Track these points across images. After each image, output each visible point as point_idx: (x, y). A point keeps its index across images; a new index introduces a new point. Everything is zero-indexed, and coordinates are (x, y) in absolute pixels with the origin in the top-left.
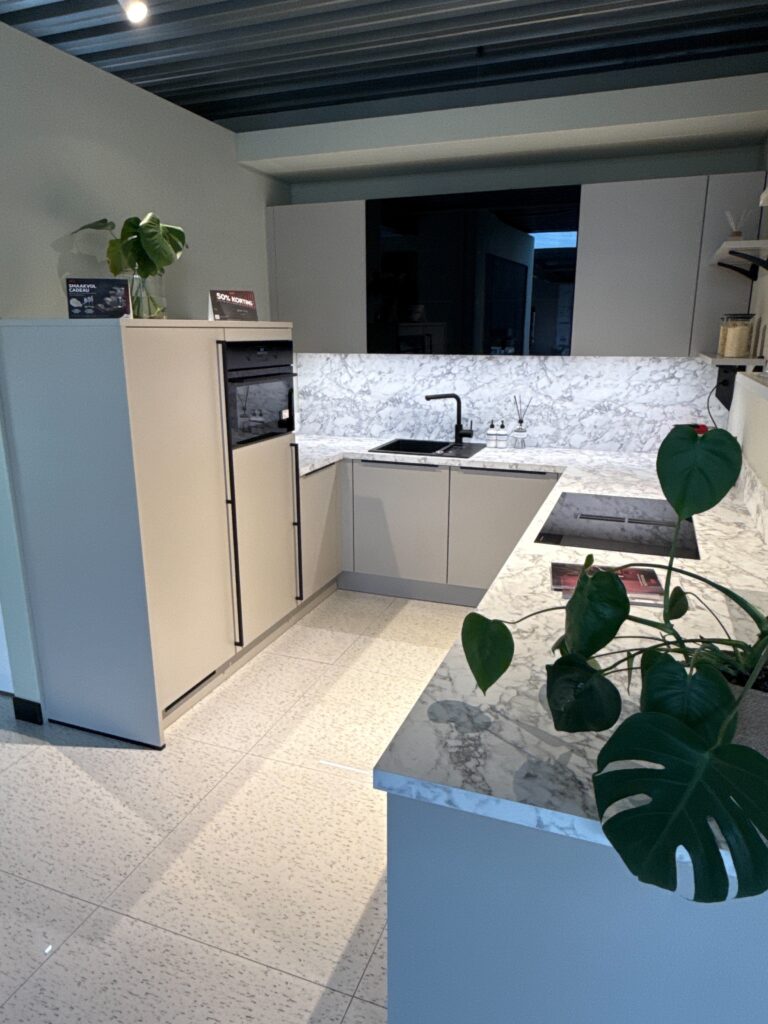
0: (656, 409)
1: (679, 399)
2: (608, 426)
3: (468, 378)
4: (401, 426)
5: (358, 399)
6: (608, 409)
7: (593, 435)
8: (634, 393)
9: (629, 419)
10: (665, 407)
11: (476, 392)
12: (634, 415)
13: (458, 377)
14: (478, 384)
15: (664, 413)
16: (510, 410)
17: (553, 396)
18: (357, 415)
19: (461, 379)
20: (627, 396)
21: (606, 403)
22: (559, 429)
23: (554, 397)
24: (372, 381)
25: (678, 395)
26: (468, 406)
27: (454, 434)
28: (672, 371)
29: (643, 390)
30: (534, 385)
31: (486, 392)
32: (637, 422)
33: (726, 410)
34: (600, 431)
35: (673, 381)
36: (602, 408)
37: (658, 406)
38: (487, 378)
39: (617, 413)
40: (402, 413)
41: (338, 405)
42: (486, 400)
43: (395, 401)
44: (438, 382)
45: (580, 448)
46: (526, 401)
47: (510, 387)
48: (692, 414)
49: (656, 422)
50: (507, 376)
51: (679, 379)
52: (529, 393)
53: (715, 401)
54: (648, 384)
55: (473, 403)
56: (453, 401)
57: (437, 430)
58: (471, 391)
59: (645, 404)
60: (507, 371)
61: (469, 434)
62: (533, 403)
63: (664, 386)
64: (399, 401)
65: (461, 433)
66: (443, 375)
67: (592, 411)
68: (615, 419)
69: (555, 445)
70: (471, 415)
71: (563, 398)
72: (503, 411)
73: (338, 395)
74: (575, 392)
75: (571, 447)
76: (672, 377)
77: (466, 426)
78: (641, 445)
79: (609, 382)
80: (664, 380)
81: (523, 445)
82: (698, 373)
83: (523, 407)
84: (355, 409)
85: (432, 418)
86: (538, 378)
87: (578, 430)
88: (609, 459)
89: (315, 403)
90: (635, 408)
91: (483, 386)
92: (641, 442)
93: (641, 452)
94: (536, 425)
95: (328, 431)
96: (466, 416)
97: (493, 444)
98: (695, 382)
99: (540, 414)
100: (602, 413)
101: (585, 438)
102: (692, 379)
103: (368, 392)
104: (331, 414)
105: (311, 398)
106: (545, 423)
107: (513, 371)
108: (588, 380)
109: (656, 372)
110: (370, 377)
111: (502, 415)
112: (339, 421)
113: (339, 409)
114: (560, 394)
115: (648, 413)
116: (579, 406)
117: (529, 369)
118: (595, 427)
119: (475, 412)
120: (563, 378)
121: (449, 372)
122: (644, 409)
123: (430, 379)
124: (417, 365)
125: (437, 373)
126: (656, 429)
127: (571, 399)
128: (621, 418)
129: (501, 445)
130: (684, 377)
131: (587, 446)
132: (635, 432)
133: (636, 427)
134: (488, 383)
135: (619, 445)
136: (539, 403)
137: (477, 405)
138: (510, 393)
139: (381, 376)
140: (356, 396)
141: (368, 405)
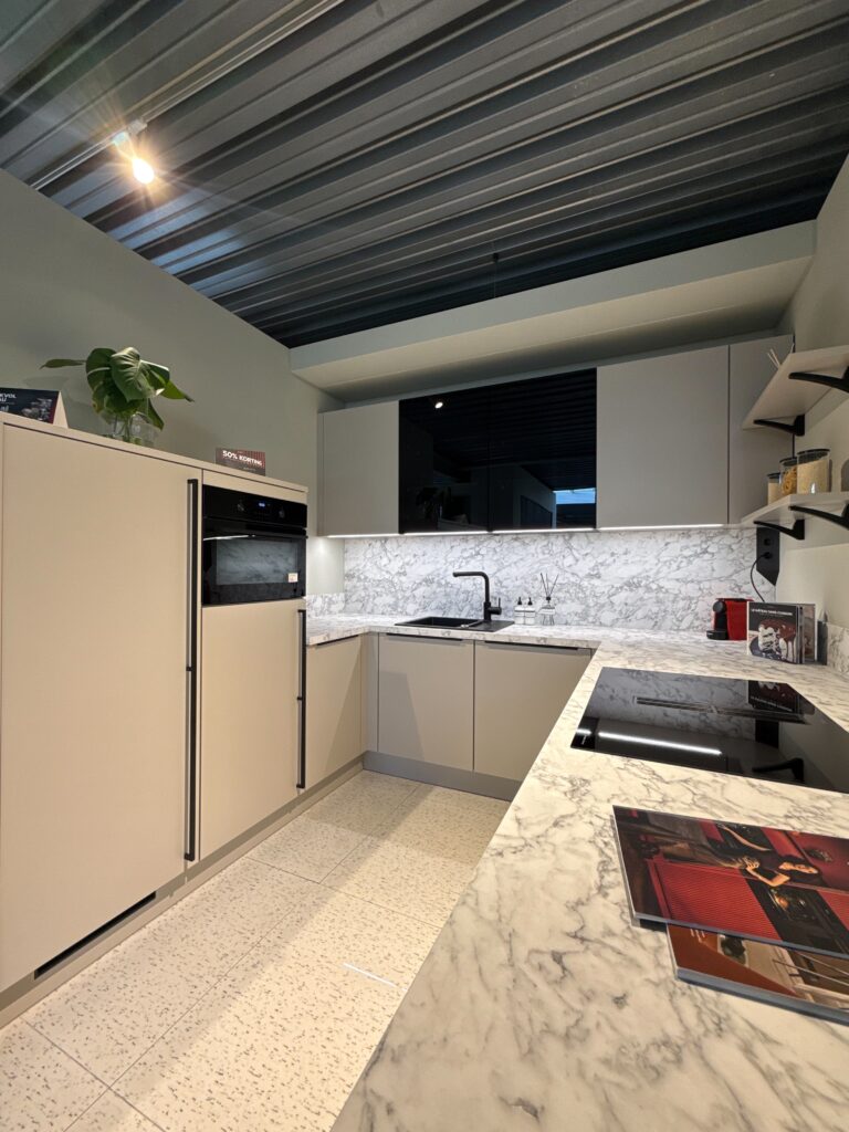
0: (689, 585)
1: (715, 575)
2: (639, 603)
3: (496, 558)
4: (433, 605)
5: (396, 580)
6: (638, 586)
7: (624, 612)
8: (665, 569)
9: (661, 595)
10: (699, 582)
11: (504, 572)
12: (667, 591)
13: (486, 557)
14: (506, 564)
15: (700, 589)
16: (537, 589)
17: (579, 574)
18: (394, 595)
19: (491, 559)
20: (658, 572)
21: (635, 580)
22: (588, 606)
23: (582, 575)
24: (408, 564)
25: (713, 570)
26: (496, 584)
27: (482, 613)
28: (704, 546)
29: (674, 566)
30: (560, 563)
31: (514, 571)
32: (671, 599)
33: (771, 585)
34: (631, 608)
35: (707, 556)
36: (631, 585)
37: (692, 581)
38: (515, 558)
39: (648, 589)
40: (434, 593)
41: (378, 586)
42: (514, 579)
43: (428, 581)
44: (467, 563)
45: (611, 626)
46: (553, 579)
47: (536, 566)
48: (732, 589)
49: (690, 599)
50: (533, 555)
51: (713, 554)
52: (555, 571)
53: (758, 576)
54: (680, 559)
55: (501, 582)
56: (481, 580)
57: (467, 608)
58: (499, 570)
59: (677, 580)
60: (533, 551)
61: (498, 612)
62: (560, 580)
63: (697, 561)
64: (432, 581)
65: (489, 610)
66: (472, 556)
67: (621, 588)
68: (646, 596)
69: (584, 623)
70: (499, 593)
71: (590, 576)
72: (530, 589)
73: (378, 577)
74: (602, 570)
75: (601, 624)
76: (705, 552)
77: (494, 604)
78: (677, 623)
79: (638, 558)
80: (697, 555)
81: (552, 622)
82: (734, 547)
83: (550, 585)
84: (393, 590)
85: (462, 596)
86: (564, 556)
87: (607, 607)
88: (647, 636)
89: (358, 584)
90: (667, 585)
91: (510, 565)
92: (678, 620)
93: (678, 630)
94: (564, 602)
95: (368, 610)
96: (495, 595)
97: (521, 621)
98: (731, 556)
99: (568, 592)
100: (631, 590)
101: (616, 616)
102: (728, 554)
103: (404, 574)
104: (372, 594)
105: (355, 580)
106: (573, 601)
107: (539, 550)
108: (615, 557)
109: (687, 547)
110: (406, 560)
111: (529, 593)
112: (378, 601)
113: (379, 590)
114: (588, 571)
115: (683, 589)
116: (608, 583)
117: (554, 548)
118: (626, 604)
119: (503, 590)
120: (589, 556)
121: (478, 553)
122: (677, 585)
123: (461, 560)
124: (449, 547)
125: (466, 554)
126: (693, 606)
127: (598, 576)
128: (653, 595)
129: (530, 621)
130: (719, 552)
131: (619, 623)
132: (669, 609)
133: (670, 604)
134: (515, 563)
135: (653, 623)
136: (566, 581)
137: (505, 583)
138: (537, 572)
139: (416, 558)
140: (393, 577)
141: (404, 585)
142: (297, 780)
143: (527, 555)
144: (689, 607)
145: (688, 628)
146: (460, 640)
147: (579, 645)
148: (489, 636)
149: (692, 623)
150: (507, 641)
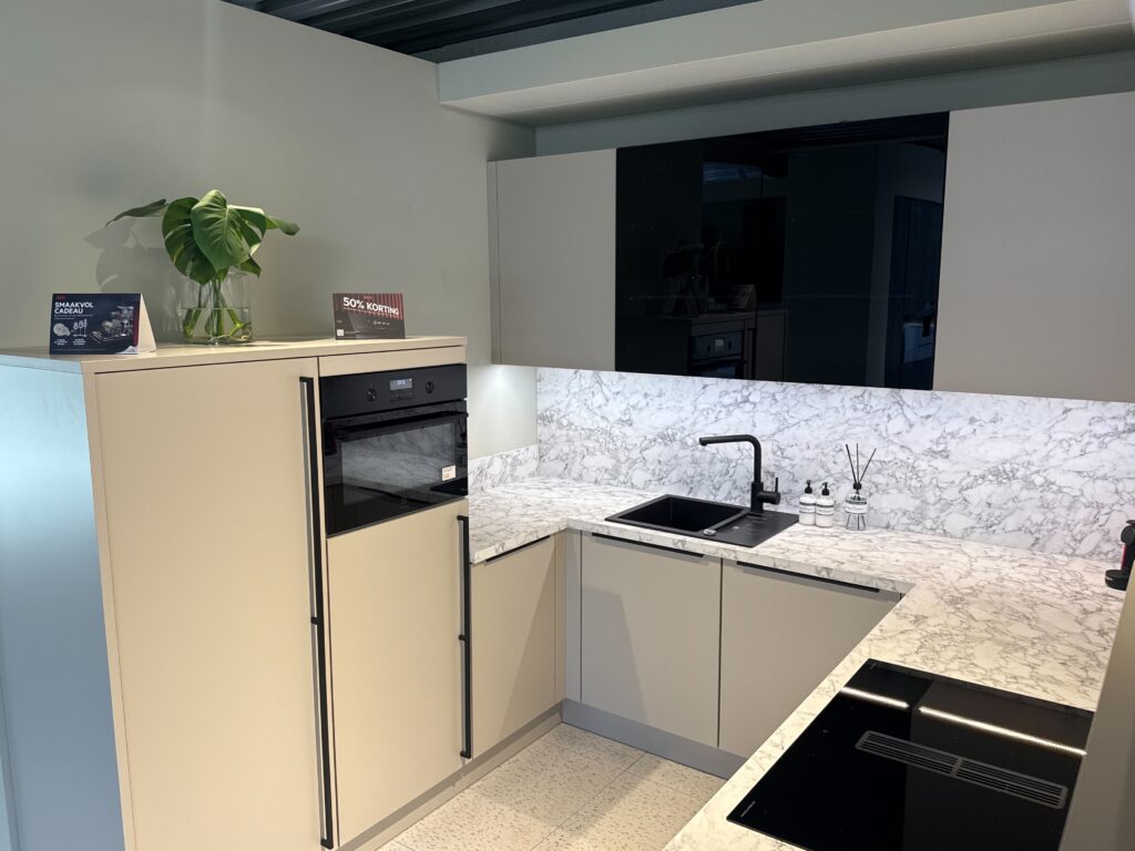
0: (1099, 482)
2: (1010, 504)
3: (774, 410)
4: (674, 476)
5: (616, 431)
6: (1011, 476)
7: (984, 517)
8: (1059, 454)
10: (1118, 480)
11: (787, 433)
12: (1060, 490)
13: (759, 407)
14: (791, 421)
15: (1117, 492)
17: (913, 448)
18: (614, 454)
19: (766, 412)
20: (1047, 457)
21: (1008, 467)
22: (924, 502)
23: (917, 450)
24: (634, 407)
27: (749, 496)
29: (1076, 449)
30: (882, 428)
31: (804, 434)
32: (1066, 503)
34: (997, 513)
36: (1001, 474)
37: (1105, 478)
38: (805, 413)
39: (1029, 484)
40: (676, 457)
41: (588, 438)
42: (804, 447)
43: (666, 438)
45: (962, 538)
46: (866, 453)
47: (841, 429)
49: (1100, 506)
50: (837, 410)
52: (874, 441)
54: (1086, 438)
55: (782, 450)
56: (749, 449)
57: (727, 486)
58: (779, 430)
59: (1079, 473)
60: (838, 404)
61: (775, 499)
62: (879, 456)
63: (1116, 445)
64: (672, 439)
65: (759, 494)
66: (737, 404)
67: (983, 477)
68: (1025, 494)
69: (919, 528)
70: (778, 467)
71: (933, 453)
72: (830, 465)
73: (589, 424)
74: (952, 445)
75: (945, 533)
77: (768, 486)
78: (1072, 544)
80: (1116, 434)
81: (860, 523)
83: (863, 462)
84: (611, 446)
85: (719, 467)
86: (889, 416)
87: (957, 507)
89: (558, 433)
90: (1060, 479)
91: (798, 424)
92: (1075, 540)
94: (885, 492)
95: (574, 474)
96: (772, 469)
97: (809, 519)
99: (893, 476)
100: (1000, 483)
101: (971, 522)
103: (630, 423)
104: (579, 450)
105: (554, 426)
106: (900, 492)
107: (848, 404)
108: (976, 426)
109: (1101, 419)
110: (633, 400)
111: (826, 473)
112: (589, 461)
113: (590, 444)
114: (928, 445)
115: (1088, 490)
116: (962, 468)
117: (874, 402)
118: (989, 505)
119: (785, 463)
120: (931, 419)
121: (746, 401)
122: (1078, 481)
123: (718, 409)
125: (727, 400)
126: (1102, 519)
127: (945, 454)
128: (1037, 494)
129: (821, 521)
131: (975, 535)
132: (1062, 520)
133: (1063, 512)
134: (807, 420)
135: (1032, 540)
136: (890, 458)
137: (788, 452)
138: (842, 438)
139: (648, 399)
140: (612, 427)
141: (628, 441)
142: (460, 746)
143: (828, 408)
144: (1096, 520)
145: (1091, 554)
146: (700, 556)
147: (880, 586)
148: (745, 554)
149: (1098, 546)
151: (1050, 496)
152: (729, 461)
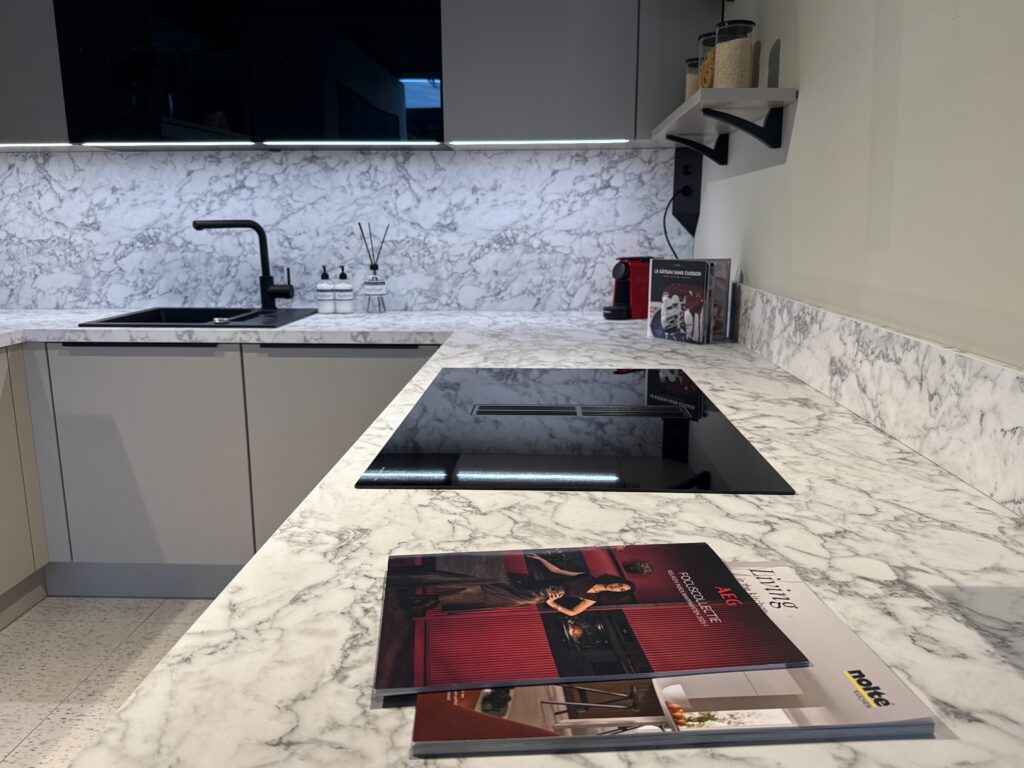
0: (585, 238)
1: (620, 222)
2: (514, 270)
3: (276, 194)
4: (162, 286)
5: (78, 239)
6: (513, 242)
7: (493, 285)
8: (551, 215)
10: (599, 234)
11: (293, 220)
12: (554, 250)
13: (257, 193)
14: (296, 206)
15: (599, 246)
16: (354, 251)
17: (423, 224)
18: (78, 268)
19: (267, 197)
20: (542, 220)
21: (509, 234)
22: (438, 278)
23: (427, 225)
24: (100, 206)
25: (617, 215)
26: (281, 244)
27: (258, 297)
28: (606, 176)
29: (564, 209)
30: (391, 205)
31: (313, 219)
32: (559, 262)
33: (689, 236)
34: (503, 280)
35: (609, 193)
36: (504, 241)
37: (589, 233)
38: (310, 195)
39: (528, 248)
40: (162, 262)
41: (40, 252)
42: (313, 234)
43: (147, 240)
44: (223, 203)
45: (475, 309)
46: (379, 232)
47: (351, 210)
48: (641, 244)
49: (586, 261)
50: (344, 190)
51: (617, 189)
52: (384, 220)
53: (673, 223)
54: (572, 199)
55: (289, 240)
56: (251, 236)
57: (230, 289)
58: (284, 217)
59: (568, 231)
60: (343, 182)
61: (287, 292)
62: (392, 235)
63: (595, 201)
64: (155, 241)
65: (271, 291)
66: (231, 191)
67: (489, 246)
68: (525, 258)
69: (435, 306)
70: (287, 260)
71: (440, 227)
72: (343, 251)
73: (38, 234)
74: (459, 217)
75: (459, 307)
76: (607, 185)
77: (279, 280)
78: (567, 299)
79: (511, 197)
80: (595, 191)
81: (381, 306)
82: (646, 178)
83: (376, 244)
84: (73, 259)
85: (218, 267)
86: (396, 192)
87: (469, 279)
88: (523, 320)
90: (554, 240)
91: (304, 208)
92: (569, 295)
93: (569, 309)
94: (401, 273)
95: (24, 301)
96: (280, 263)
97: (329, 307)
98: (641, 193)
99: (406, 255)
100: (504, 250)
101: (481, 292)
102: (637, 188)
103: (96, 227)
104: (27, 269)
106: (415, 271)
107: (355, 182)
108: (478, 195)
109: (582, 178)
110: (98, 198)
111: (341, 258)
112: (43, 282)
113: (42, 259)
114: (436, 219)
115: (576, 247)
116: (468, 239)
117: (380, 178)
118: (496, 273)
119: (294, 254)
120: (436, 192)
121: (242, 186)
122: (568, 239)
123: (209, 198)
124: (183, 174)
125: (219, 187)
127: (453, 227)
128: (534, 256)
129: (345, 307)
130: (625, 186)
131: (486, 304)
132: (557, 278)
133: (557, 270)
134: (313, 204)
135: (534, 301)
136: (402, 237)
137: (297, 241)
138: (352, 221)
139: (118, 195)
140: (72, 234)
141: (98, 250)
143: (334, 189)
144: (584, 274)
145: (583, 306)
146: (214, 345)
147: (420, 340)
148: (267, 335)
149: (587, 298)
150: (302, 341)
151: (546, 257)
152: (229, 259)
